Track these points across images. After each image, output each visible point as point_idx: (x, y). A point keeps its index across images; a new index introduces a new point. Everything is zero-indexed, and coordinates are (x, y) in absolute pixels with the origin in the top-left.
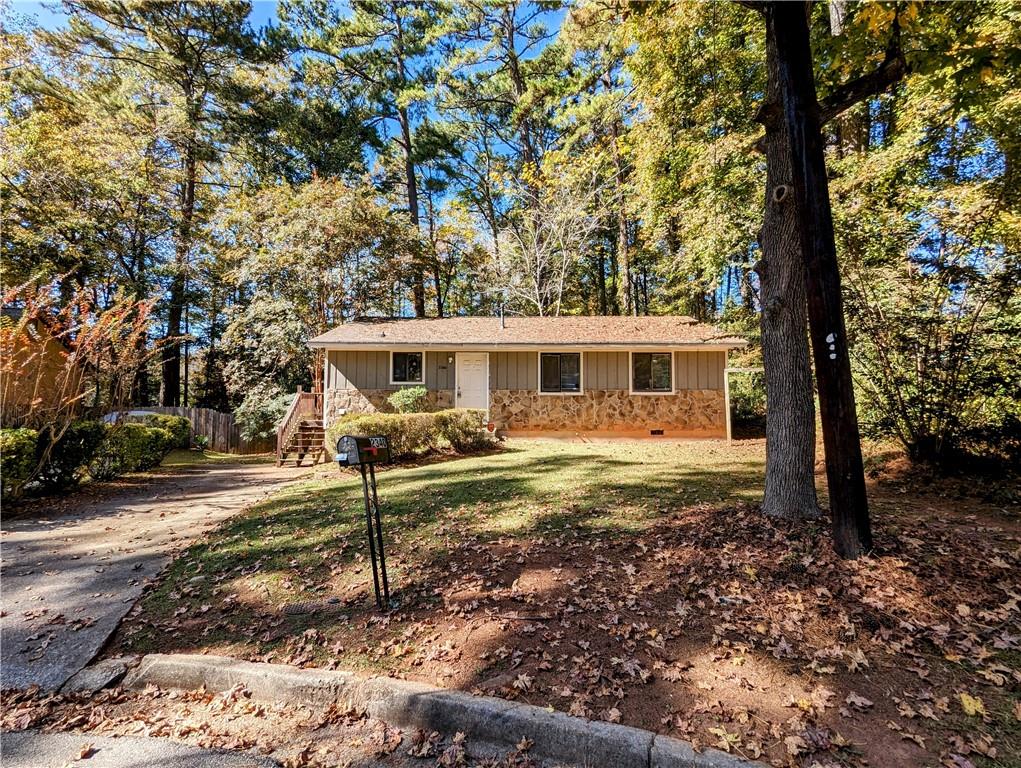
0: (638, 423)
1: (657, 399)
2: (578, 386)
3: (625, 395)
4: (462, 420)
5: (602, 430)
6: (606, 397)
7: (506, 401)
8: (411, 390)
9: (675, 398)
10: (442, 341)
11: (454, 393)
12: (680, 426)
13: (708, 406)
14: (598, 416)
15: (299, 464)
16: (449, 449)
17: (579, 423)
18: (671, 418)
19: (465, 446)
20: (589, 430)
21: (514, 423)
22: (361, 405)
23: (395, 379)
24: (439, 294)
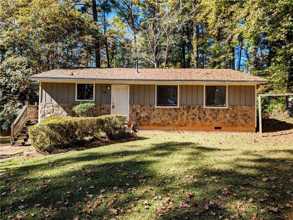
0: (208, 123)
1: (218, 110)
2: (176, 103)
3: (201, 108)
4: (113, 121)
5: (189, 126)
6: (191, 109)
7: (139, 111)
8: (86, 104)
9: (228, 110)
10: (104, 78)
11: (110, 106)
12: (230, 125)
13: (245, 115)
14: (187, 119)
15: (23, 144)
16: (105, 137)
17: (177, 123)
18: (226, 121)
19: (114, 135)
20: (182, 127)
21: (143, 123)
22: (60, 112)
23: (78, 98)
24: (108, 61)
